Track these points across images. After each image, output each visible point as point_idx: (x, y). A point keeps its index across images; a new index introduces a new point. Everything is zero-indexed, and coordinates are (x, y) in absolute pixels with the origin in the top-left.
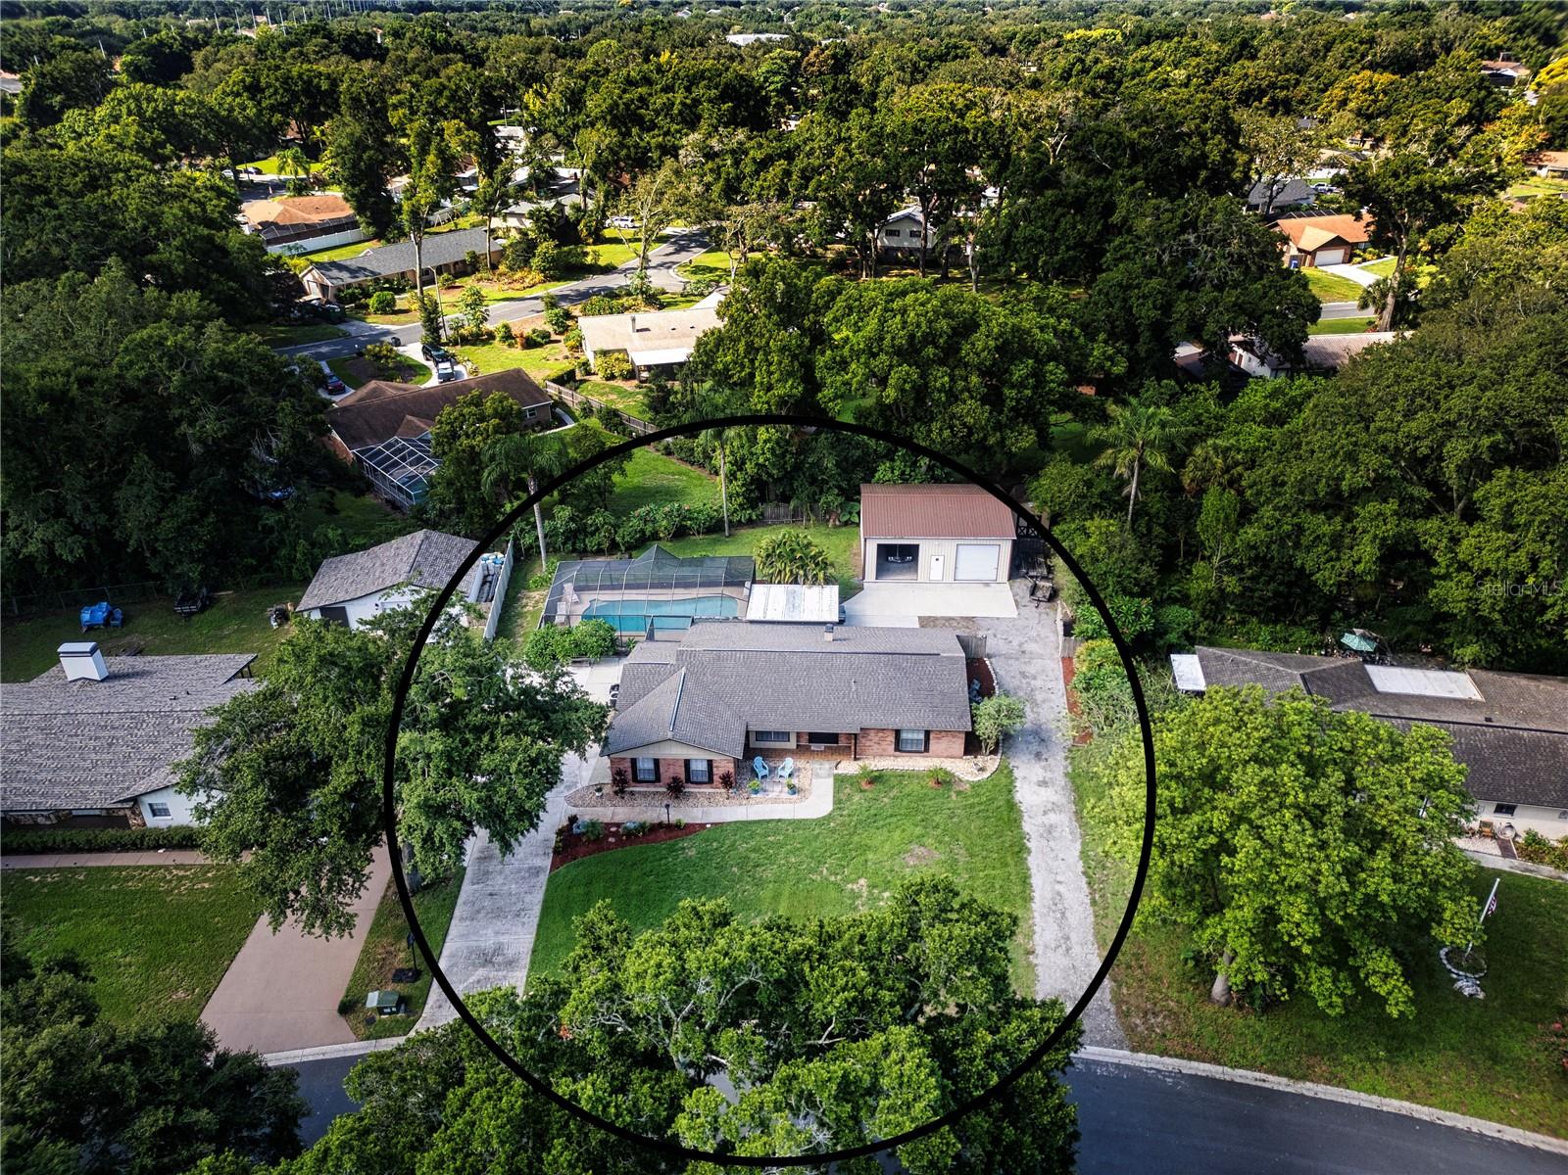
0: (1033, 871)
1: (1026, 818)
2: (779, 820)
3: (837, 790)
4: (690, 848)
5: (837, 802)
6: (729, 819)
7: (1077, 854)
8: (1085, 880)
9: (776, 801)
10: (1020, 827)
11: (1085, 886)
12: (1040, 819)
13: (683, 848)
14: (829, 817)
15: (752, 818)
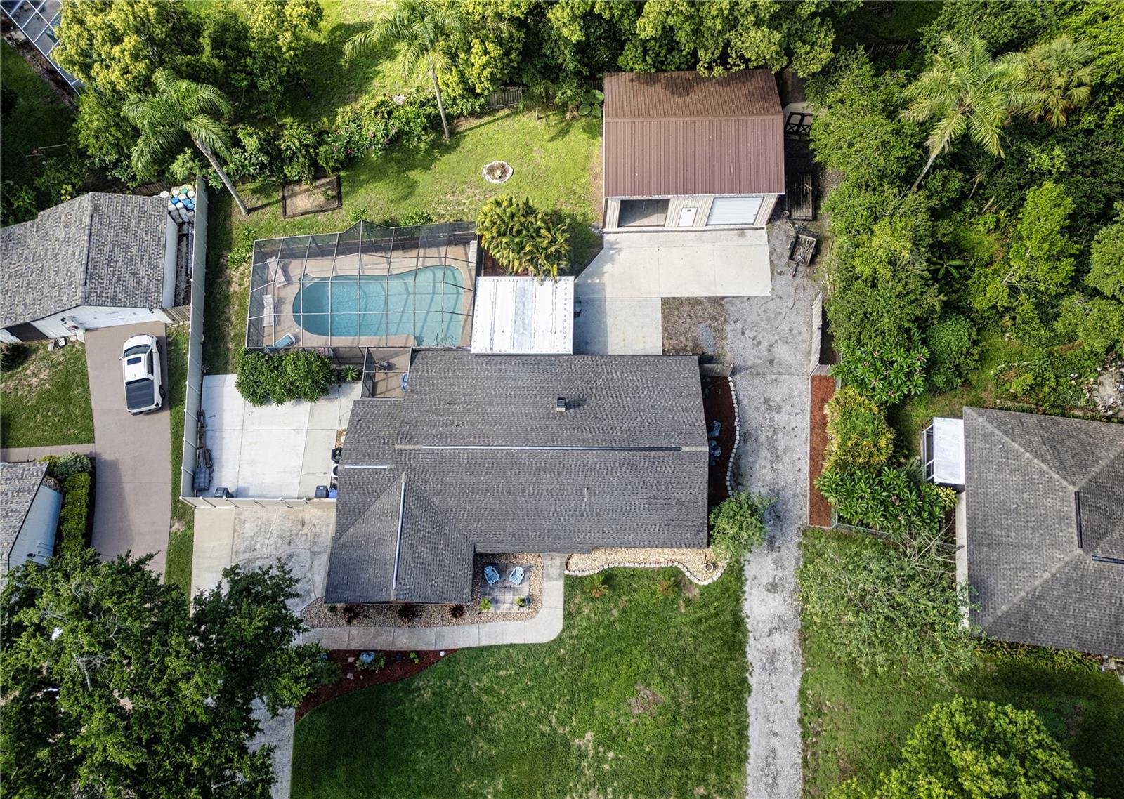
0: (752, 719)
1: (751, 641)
2: (511, 646)
3: (568, 598)
4: (426, 687)
5: (568, 615)
6: (462, 645)
7: (796, 693)
8: (799, 730)
9: (507, 617)
10: (744, 655)
11: (799, 739)
12: (765, 643)
13: (419, 689)
14: (559, 641)
15: (485, 642)
